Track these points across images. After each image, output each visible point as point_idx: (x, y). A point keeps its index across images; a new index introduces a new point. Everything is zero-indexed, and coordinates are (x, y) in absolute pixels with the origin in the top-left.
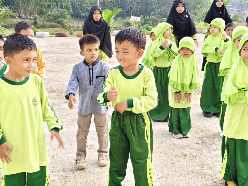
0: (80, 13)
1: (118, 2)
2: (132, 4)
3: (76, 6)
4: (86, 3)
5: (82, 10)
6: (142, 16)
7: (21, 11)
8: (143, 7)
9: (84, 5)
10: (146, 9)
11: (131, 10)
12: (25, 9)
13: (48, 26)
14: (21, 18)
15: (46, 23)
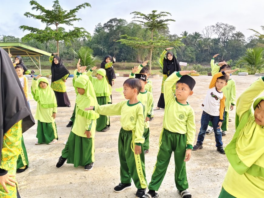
0: (183, 58)
1: (213, 50)
2: (223, 51)
3: (180, 53)
4: (188, 51)
5: (184, 56)
6: (231, 60)
7: (139, 58)
8: (233, 53)
9: (186, 52)
10: (236, 55)
11: (222, 56)
12: (142, 56)
13: (156, 68)
14: (138, 62)
15: (155, 66)
